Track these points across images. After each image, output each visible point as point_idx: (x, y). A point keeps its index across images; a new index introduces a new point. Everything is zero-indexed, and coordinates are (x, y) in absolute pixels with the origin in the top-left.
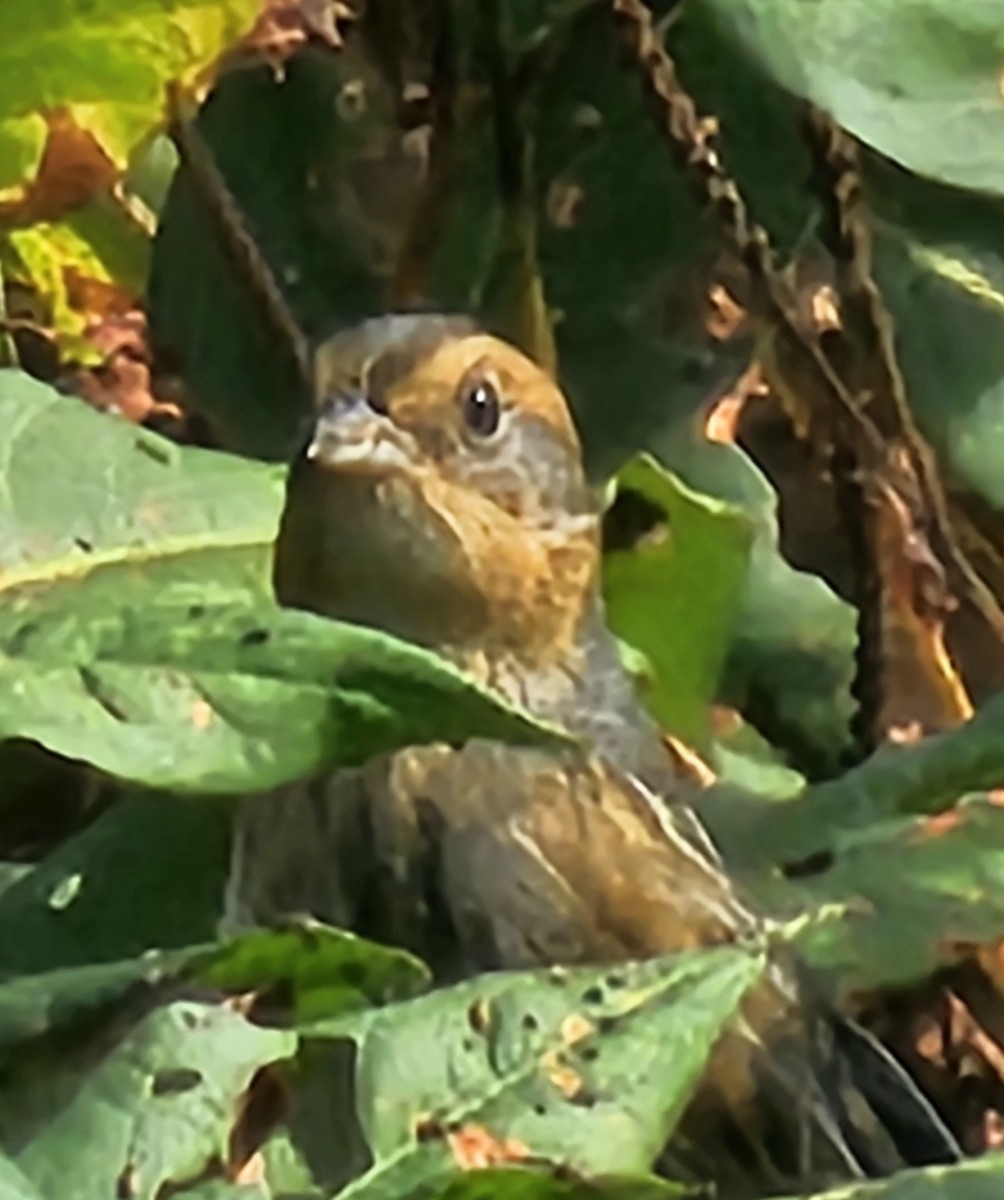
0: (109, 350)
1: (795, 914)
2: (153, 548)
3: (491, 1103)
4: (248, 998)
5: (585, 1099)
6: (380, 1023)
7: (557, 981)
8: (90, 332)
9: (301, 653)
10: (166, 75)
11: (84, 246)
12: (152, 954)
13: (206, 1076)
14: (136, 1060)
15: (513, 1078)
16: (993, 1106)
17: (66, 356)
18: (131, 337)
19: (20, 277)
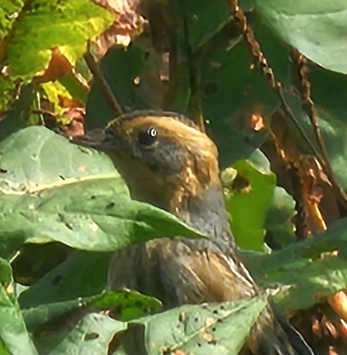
0: (71, 119)
1: (276, 288)
2: (83, 179)
3: (185, 344)
4: (107, 312)
5: (214, 342)
6: (152, 320)
7: (205, 307)
8: (65, 113)
9: (124, 211)
10: (87, 38)
11: (64, 88)
12: (80, 299)
13: (100, 335)
14: (80, 330)
15: (192, 336)
16: (331, 345)
17: (58, 120)
18: (78, 115)
19: (45, 97)
